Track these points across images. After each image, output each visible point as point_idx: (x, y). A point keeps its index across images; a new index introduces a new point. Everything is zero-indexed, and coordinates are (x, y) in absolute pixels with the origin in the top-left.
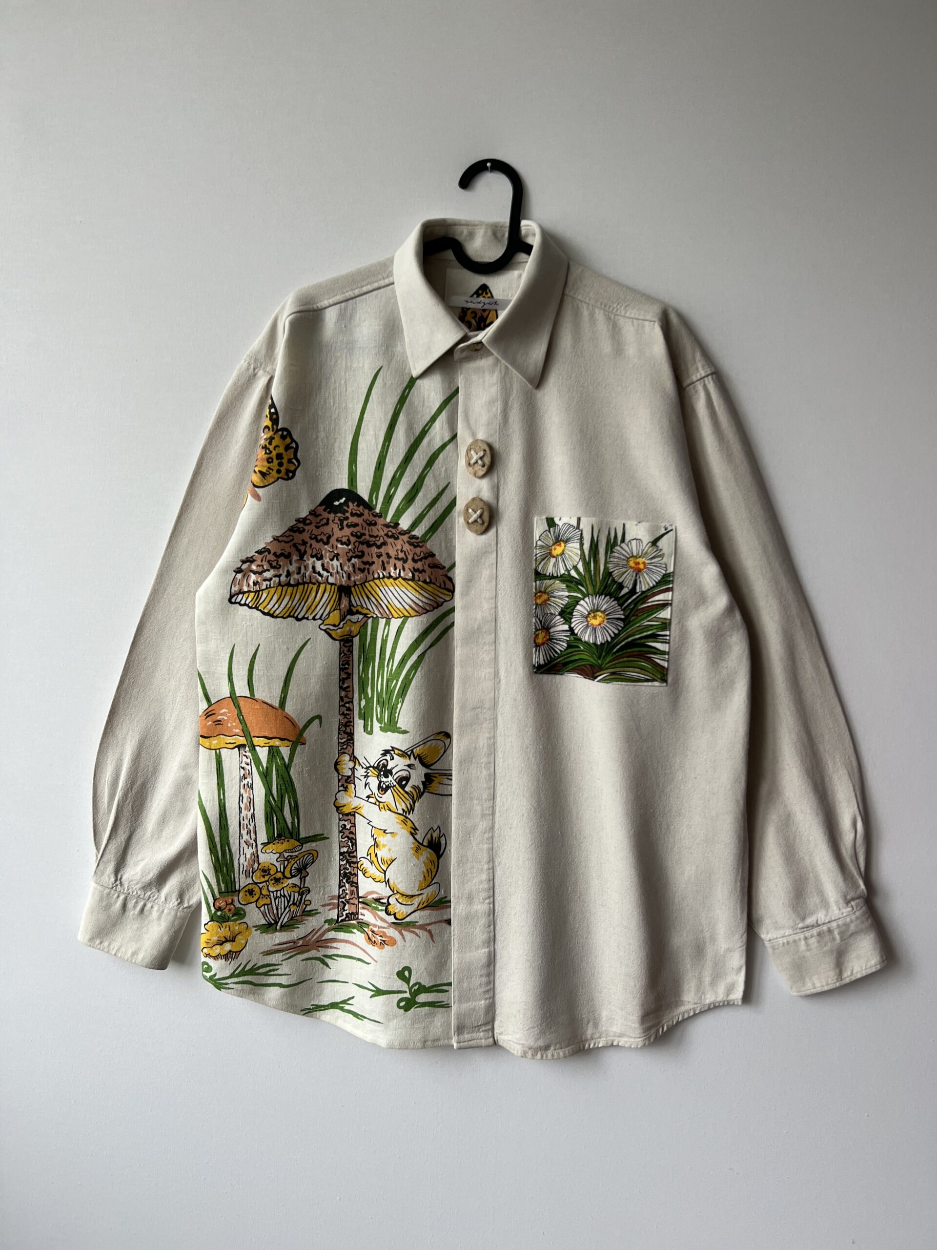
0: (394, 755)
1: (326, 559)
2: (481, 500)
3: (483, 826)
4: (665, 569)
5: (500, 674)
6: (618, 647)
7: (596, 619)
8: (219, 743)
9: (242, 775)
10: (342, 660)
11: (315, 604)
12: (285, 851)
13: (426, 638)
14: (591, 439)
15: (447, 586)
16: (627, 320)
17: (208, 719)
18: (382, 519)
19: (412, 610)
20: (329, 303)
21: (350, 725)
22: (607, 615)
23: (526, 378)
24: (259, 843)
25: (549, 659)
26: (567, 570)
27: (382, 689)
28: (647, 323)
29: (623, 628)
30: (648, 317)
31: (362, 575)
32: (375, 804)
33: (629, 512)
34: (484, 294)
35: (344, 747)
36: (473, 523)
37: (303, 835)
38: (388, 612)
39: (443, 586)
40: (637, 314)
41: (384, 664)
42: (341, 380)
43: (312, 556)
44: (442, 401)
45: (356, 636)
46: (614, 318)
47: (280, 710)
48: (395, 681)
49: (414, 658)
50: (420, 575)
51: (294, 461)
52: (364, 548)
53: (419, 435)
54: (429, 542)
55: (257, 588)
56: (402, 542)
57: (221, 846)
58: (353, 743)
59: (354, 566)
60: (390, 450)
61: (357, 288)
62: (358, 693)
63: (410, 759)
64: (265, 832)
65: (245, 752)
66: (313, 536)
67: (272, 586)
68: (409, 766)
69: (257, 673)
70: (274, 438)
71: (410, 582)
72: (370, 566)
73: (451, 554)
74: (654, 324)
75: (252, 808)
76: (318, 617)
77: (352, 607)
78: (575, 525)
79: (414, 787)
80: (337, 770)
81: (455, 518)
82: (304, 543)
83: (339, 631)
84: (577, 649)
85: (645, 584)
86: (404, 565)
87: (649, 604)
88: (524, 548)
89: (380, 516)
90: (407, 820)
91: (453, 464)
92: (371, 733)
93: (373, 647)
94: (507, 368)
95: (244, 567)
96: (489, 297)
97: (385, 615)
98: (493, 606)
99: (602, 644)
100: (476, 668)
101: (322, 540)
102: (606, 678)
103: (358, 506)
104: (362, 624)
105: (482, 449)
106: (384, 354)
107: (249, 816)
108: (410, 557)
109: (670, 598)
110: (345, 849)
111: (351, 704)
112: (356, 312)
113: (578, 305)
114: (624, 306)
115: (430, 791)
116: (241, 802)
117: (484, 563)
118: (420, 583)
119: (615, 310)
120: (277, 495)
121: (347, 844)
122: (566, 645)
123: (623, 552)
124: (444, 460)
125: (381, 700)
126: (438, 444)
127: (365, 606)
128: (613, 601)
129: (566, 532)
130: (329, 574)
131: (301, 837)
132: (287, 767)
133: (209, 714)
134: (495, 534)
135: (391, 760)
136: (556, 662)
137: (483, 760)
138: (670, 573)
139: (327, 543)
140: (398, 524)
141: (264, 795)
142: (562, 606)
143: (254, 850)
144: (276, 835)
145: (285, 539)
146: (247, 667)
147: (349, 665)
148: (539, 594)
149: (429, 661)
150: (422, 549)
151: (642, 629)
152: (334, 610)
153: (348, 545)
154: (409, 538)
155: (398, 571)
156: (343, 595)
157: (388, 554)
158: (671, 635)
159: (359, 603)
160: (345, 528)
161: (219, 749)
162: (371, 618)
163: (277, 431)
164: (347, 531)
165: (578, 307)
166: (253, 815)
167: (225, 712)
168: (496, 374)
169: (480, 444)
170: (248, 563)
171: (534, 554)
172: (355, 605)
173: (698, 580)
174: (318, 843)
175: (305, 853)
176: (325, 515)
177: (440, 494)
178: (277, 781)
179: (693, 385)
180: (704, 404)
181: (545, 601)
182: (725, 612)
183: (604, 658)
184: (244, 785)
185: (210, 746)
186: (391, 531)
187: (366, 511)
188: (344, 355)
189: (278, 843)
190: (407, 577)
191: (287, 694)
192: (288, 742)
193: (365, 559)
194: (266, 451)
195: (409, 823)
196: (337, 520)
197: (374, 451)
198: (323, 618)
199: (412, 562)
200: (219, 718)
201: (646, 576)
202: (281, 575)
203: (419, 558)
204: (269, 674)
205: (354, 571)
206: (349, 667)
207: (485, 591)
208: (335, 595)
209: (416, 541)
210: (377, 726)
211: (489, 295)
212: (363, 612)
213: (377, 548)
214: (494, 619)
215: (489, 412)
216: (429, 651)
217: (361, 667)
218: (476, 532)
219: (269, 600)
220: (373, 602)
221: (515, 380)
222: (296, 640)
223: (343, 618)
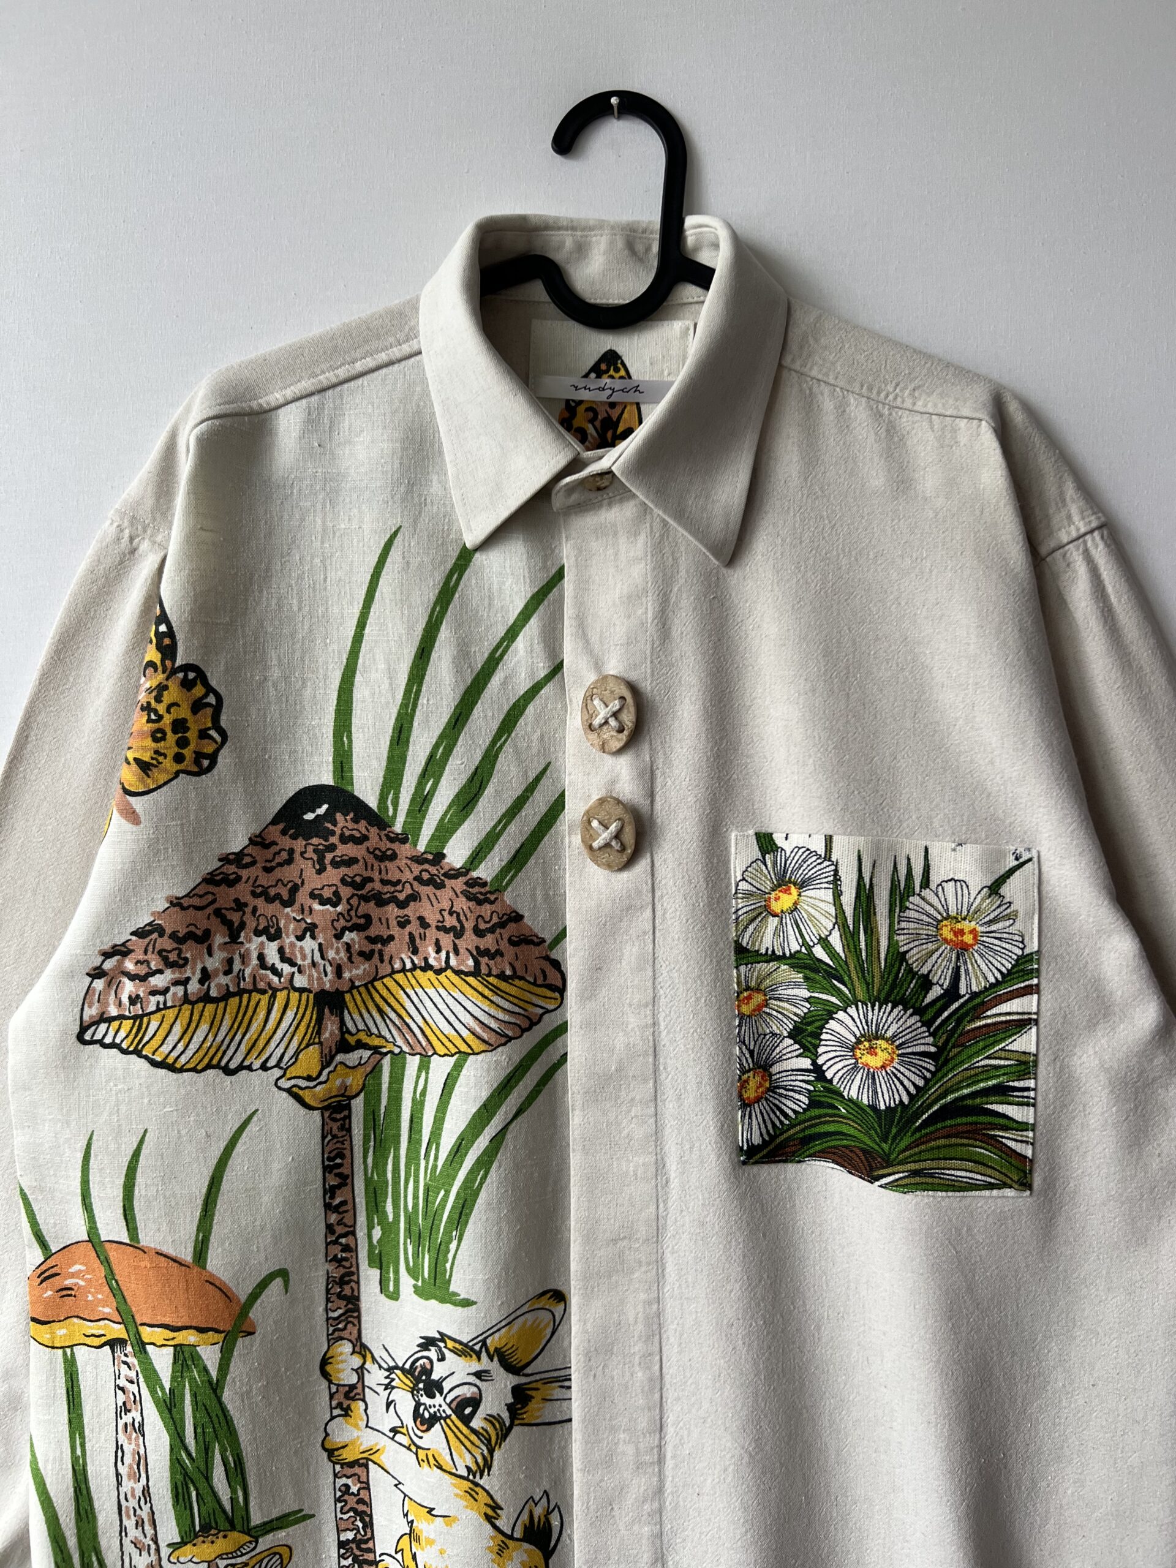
0: (445, 1351)
1: (288, 936)
2: (619, 802)
3: (639, 1487)
4: (1021, 945)
5: (668, 1165)
6: (924, 1117)
7: (876, 1054)
8: (71, 1334)
9: (120, 1404)
10: (327, 1150)
11: (265, 1036)
12: (220, 1556)
13: (506, 1097)
14: (848, 668)
15: (550, 981)
16: (918, 417)
17: (44, 1284)
18: (407, 845)
19: (477, 1041)
20: (284, 396)
21: (351, 1281)
22: (898, 1047)
23: (706, 546)
24: (163, 1544)
25: (771, 1131)
26: (804, 943)
27: (416, 1205)
28: (963, 423)
29: (933, 1074)
30: (966, 412)
31: (367, 966)
32: (409, 1448)
33: (936, 823)
34: (612, 372)
35: (340, 1326)
36: (600, 849)
37: (256, 1519)
38: (424, 1043)
39: (539, 982)
40: (940, 405)
41: (419, 1153)
42: (313, 558)
43: (258, 933)
44: (529, 596)
45: (357, 1095)
46: (890, 414)
47: (196, 1269)
48: (442, 1193)
49: (482, 1142)
50: (491, 963)
51: (212, 733)
52: (370, 908)
53: (483, 667)
54: (509, 889)
55: (137, 1009)
56: (451, 893)
57: (82, 1555)
58: (359, 1318)
59: (348, 947)
60: (422, 701)
61: (343, 364)
62: (364, 1213)
63: (479, 1359)
64: (174, 1523)
65: (126, 1355)
66: (259, 890)
67: (169, 1003)
68: (478, 1375)
69: (143, 1192)
70: (166, 688)
71: (470, 979)
72: (383, 945)
73: (556, 911)
74: (979, 426)
75: (143, 1475)
76: (272, 1062)
77: (346, 1036)
78: (821, 851)
79: (490, 1419)
80: (325, 1375)
81: (563, 838)
82: (240, 906)
83: (318, 1088)
84: (830, 1111)
85: (977, 978)
86: (457, 941)
87: (989, 1021)
88: (710, 897)
89: (403, 839)
90: (477, 1489)
91: (556, 728)
92: (395, 1296)
93: (394, 1116)
94: (665, 524)
95: (109, 965)
96: (621, 377)
97: (418, 1049)
98: (650, 1021)
99: (888, 1108)
100: (616, 1153)
101: (278, 896)
102: (900, 1182)
103: (355, 821)
104: (369, 1069)
105: (617, 696)
106: (404, 500)
107: (139, 1492)
108: (469, 925)
109: (1035, 1010)
110: (350, 1535)
111: (351, 1237)
112: (343, 415)
113: (810, 389)
114: (911, 387)
115: (526, 1421)
116: (119, 1463)
117: (627, 931)
118: (491, 979)
119: (891, 397)
120: (176, 809)
121: (353, 1523)
122: (807, 1102)
123: (928, 908)
124: (538, 717)
125: (414, 1229)
126: (523, 685)
127: (374, 1030)
128: (911, 1015)
129: (801, 866)
130: (295, 969)
131: (253, 1524)
132: (216, 1388)
133: (46, 1274)
134: (649, 868)
135: (439, 1360)
136: (785, 1135)
137: (637, 1348)
138: (1032, 954)
139: (289, 903)
140: (443, 856)
141: (168, 1448)
142: (796, 1018)
143: (154, 1557)
144: (197, 1528)
145: (197, 901)
146: (121, 1180)
147: (341, 1155)
148: (745, 994)
149: (515, 1147)
150: (493, 907)
151: (976, 1075)
152: (308, 1046)
153: (335, 905)
154: (466, 883)
155: (443, 954)
156: (327, 1011)
157: (421, 919)
158: (1039, 1086)
159: (361, 1026)
160: (329, 868)
161: (71, 1347)
162: (389, 1057)
163: (174, 672)
164: (333, 875)
165: (811, 393)
166: (146, 1491)
167: (80, 1271)
168: (642, 539)
169: (612, 685)
170: (117, 958)
171: (733, 910)
172: (354, 1030)
173: (1090, 967)
174: (290, 1529)
175: (263, 1555)
176: (286, 842)
177: (531, 788)
178: (194, 1418)
179: (1061, 551)
180: (1088, 591)
181: (759, 1008)
182: (1154, 1038)
183: (894, 1139)
184: (126, 1424)
185: (53, 1339)
186: (427, 871)
187: (374, 831)
188: (319, 506)
189: (204, 1542)
190: (463, 968)
191: (210, 1233)
192: (216, 1335)
193: (373, 932)
194: (149, 716)
195: (482, 1497)
196: (310, 854)
197: (387, 703)
198: (282, 1065)
199: (474, 937)
200: (68, 1282)
201: (979, 961)
202: (188, 979)
203: (488, 926)
204: (168, 1194)
205: (350, 959)
206: (345, 1162)
207: (630, 990)
208: (308, 1012)
209: (482, 890)
210: (407, 1283)
211: (622, 373)
212: (371, 1043)
213: (398, 906)
214: (652, 1049)
215: (629, 617)
216: (514, 1124)
217: (370, 1160)
218: (609, 866)
219: (164, 1035)
220: (394, 1023)
221: (682, 549)
222: (226, 1116)
223: (326, 1061)
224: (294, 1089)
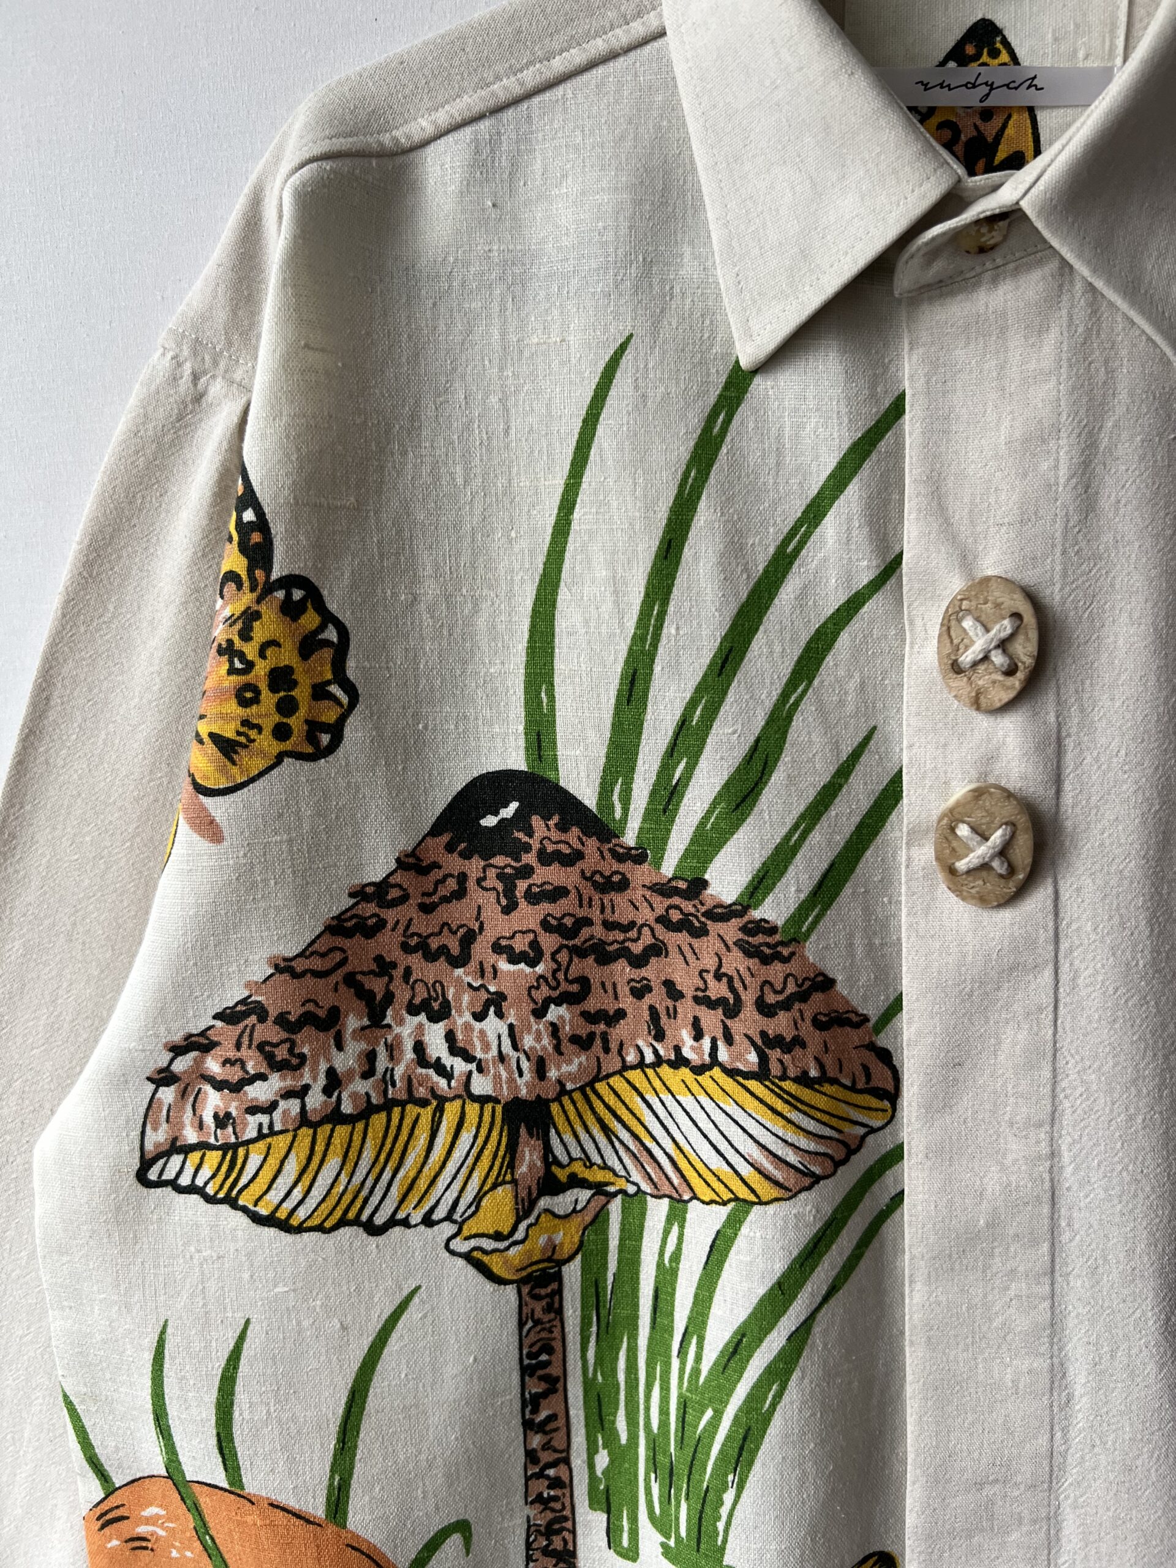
1: (460, 1013)
2: (1009, 795)
10: (527, 1342)
11: (428, 1172)
13: (813, 1270)
15: (876, 1082)
17: (107, 1530)
18: (646, 866)
19: (767, 1184)
20: (434, 122)
21: (563, 1529)
27: (664, 1424)
31: (583, 1058)
34: (985, 58)
36: (969, 872)
38: (676, 1181)
39: (860, 1085)
41: (669, 1347)
42: (487, 395)
43: (413, 1010)
44: (846, 446)
45: (571, 1258)
47: (331, 1529)
48: (709, 1413)
49: (775, 1341)
50: (787, 1058)
51: (334, 689)
52: (588, 967)
53: (766, 571)
54: (813, 937)
55: (228, 1135)
56: (719, 945)
59: (555, 1030)
60: (669, 629)
61: (531, 63)
62: (583, 1431)
66: (414, 941)
67: (278, 1127)
69: (246, 1415)
70: (257, 616)
71: (752, 1084)
72: (609, 1025)
73: (886, 969)
76: (440, 1213)
77: (554, 1168)
81: (899, 854)
82: (384, 967)
83: (513, 1251)
86: (728, 1022)
88: (1155, 950)
89: (639, 857)
91: (886, 664)
92: (631, 1554)
93: (627, 1288)
95: (181, 1065)
96: (1003, 65)
98: (1045, 1150)
100: (982, 1352)
101: (443, 950)
103: (563, 827)
104: (588, 1219)
105: (1006, 613)
106: (636, 289)
108: (748, 998)
111: (563, 1467)
112: (531, 151)
117: (1007, 1006)
118: (787, 1085)
120: (281, 815)
124: (856, 652)
125: (662, 1459)
126: (833, 599)
127: (596, 1158)
130: (473, 1067)
133: (109, 1516)
134: (1049, 903)
139: (460, 960)
140: (705, 884)
145: (317, 964)
146: (211, 1396)
147: (550, 1350)
149: (825, 1345)
150: (793, 967)
152: (494, 1186)
153: (532, 964)
154: (744, 929)
155: (706, 1043)
156: (523, 1131)
157: (669, 984)
159: (576, 1153)
160: (523, 904)
162: (620, 1197)
163: (269, 588)
164: (528, 916)
167: (158, 1517)
168: (1052, 338)
169: (997, 593)
170: (194, 1054)
172: (565, 1159)
176: (453, 863)
177: (844, 772)
186: (677, 907)
187: (592, 844)
188: (495, 307)
190: (740, 1066)
191: (351, 1475)
193: (592, 1004)
194: (231, 662)
196: (492, 881)
197: (611, 635)
198: (457, 1216)
199: (758, 1016)
200: (142, 1530)
202: (306, 1088)
203: (780, 998)
204: (285, 1416)
205: (558, 1049)
206: (554, 1358)
207: (1012, 1100)
208: (495, 1134)
209: (769, 940)
210: (650, 1539)
211: (1004, 57)
212: (591, 1179)
213: (630, 964)
214: (1049, 1194)
215: (1025, 475)
216: (823, 1310)
217: (591, 1354)
218: (983, 901)
219: (270, 1176)
220: (627, 1149)
221: (1124, 352)
222: (371, 1297)
223: (524, 1209)
224: (475, 1254)
